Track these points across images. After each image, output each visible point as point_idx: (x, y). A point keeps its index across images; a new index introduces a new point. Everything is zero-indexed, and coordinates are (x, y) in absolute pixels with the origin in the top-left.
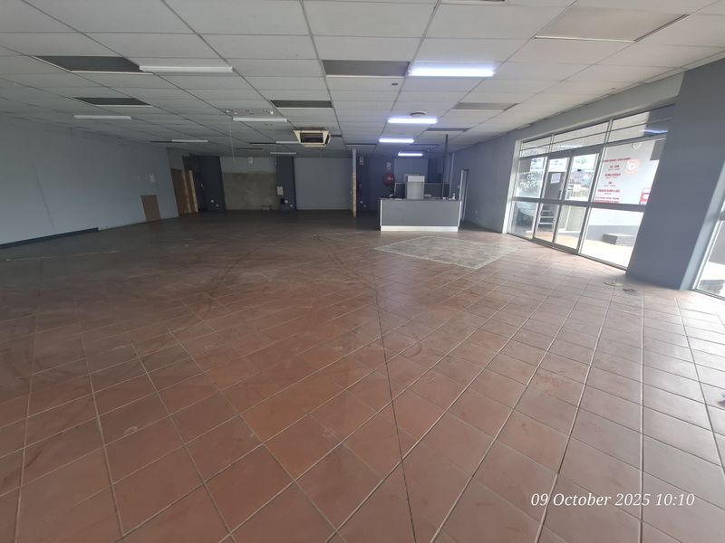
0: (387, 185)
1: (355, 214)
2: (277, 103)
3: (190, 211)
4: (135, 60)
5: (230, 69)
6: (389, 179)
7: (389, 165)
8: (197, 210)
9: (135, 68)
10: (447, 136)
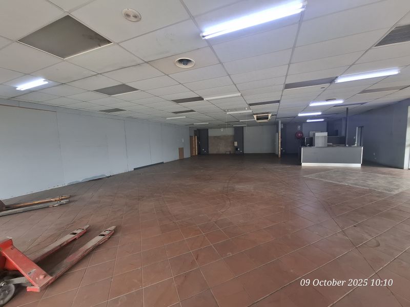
0: (299, 138)
1: (279, 156)
2: (251, 105)
3: (194, 154)
4: (203, 97)
5: (239, 94)
6: (299, 135)
7: (299, 127)
8: (197, 154)
9: (203, 99)
10: (347, 108)
